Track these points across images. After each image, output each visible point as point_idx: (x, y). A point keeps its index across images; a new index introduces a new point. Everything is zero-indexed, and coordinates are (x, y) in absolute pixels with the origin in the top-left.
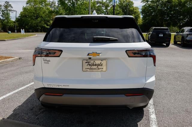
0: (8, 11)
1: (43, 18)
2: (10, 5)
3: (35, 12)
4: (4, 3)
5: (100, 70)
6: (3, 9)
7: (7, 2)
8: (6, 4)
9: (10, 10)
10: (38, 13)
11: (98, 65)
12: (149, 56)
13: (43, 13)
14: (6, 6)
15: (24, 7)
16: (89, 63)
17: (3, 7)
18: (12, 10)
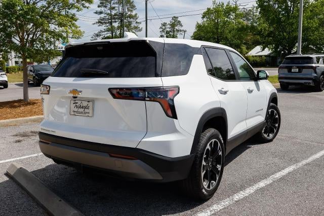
0: (176, 33)
1: (228, 40)
2: (179, 22)
3: (215, 31)
4: (171, 19)
5: (87, 114)
6: (168, 30)
7: (175, 18)
8: (173, 21)
9: (178, 31)
10: (221, 32)
11: (85, 108)
12: (148, 99)
13: (230, 32)
14: (173, 23)
15: (198, 23)
16: (77, 104)
17: (169, 26)
18: (181, 31)
